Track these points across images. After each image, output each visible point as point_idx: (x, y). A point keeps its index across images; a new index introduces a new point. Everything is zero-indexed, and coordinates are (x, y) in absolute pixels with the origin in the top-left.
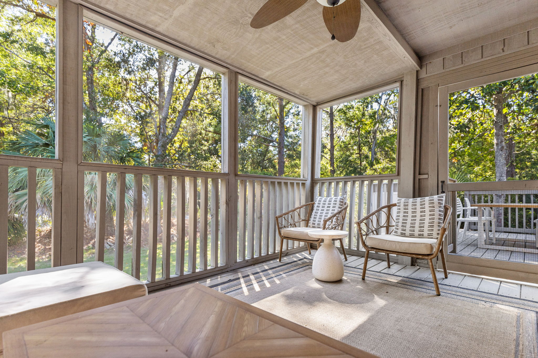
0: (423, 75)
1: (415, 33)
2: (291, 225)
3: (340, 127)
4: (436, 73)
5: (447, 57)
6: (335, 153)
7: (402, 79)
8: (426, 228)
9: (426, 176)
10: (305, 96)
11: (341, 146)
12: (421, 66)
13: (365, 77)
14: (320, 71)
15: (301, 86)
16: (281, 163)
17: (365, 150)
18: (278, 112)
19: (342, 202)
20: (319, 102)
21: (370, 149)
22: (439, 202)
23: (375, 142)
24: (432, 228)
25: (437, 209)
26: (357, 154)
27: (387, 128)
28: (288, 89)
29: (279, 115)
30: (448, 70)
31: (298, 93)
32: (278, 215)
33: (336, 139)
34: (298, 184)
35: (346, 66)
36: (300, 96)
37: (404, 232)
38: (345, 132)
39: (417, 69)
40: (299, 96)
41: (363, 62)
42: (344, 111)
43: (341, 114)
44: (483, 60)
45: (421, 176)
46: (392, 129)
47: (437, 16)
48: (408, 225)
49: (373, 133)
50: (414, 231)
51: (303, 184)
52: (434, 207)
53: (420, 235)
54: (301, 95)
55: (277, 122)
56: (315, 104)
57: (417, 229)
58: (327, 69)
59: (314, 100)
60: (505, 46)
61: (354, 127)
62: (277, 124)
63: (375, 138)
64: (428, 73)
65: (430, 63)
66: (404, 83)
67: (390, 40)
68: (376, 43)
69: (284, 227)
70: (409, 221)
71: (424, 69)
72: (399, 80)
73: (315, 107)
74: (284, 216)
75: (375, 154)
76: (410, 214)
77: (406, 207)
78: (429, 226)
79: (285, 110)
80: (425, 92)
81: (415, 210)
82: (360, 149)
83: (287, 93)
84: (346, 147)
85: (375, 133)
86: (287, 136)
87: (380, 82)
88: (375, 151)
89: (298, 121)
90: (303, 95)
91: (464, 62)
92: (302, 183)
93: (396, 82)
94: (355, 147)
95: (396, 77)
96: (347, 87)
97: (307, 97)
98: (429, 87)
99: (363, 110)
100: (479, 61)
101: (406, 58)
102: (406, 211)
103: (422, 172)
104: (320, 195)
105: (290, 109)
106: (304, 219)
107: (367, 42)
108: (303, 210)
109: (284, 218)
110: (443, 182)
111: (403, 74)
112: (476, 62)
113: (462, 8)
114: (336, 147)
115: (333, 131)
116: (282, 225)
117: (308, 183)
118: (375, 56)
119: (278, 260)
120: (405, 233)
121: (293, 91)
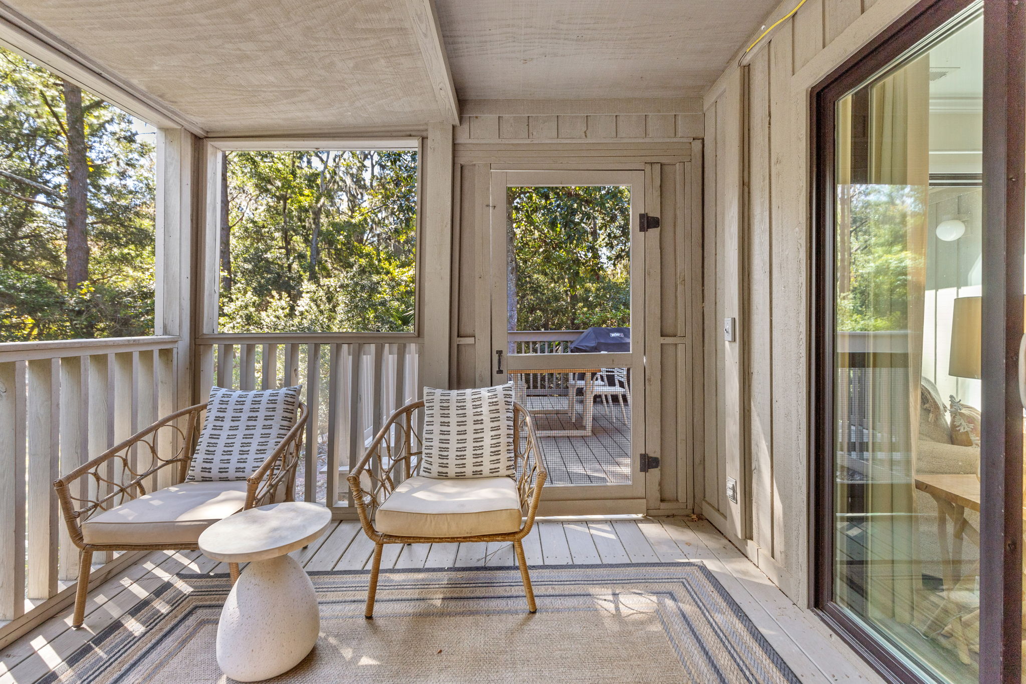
0: (463, 138)
1: (466, 43)
2: (122, 490)
3: (242, 189)
4: (487, 142)
5: (506, 116)
6: (233, 241)
7: (424, 134)
8: (487, 459)
9: (470, 341)
10: (166, 103)
11: (246, 230)
12: (461, 119)
13: (346, 104)
14: (226, 46)
15: (156, 68)
16: (78, 253)
17: (298, 242)
18: (64, 121)
19: (292, 404)
20: (214, 132)
21: (306, 241)
22: (506, 399)
23: (317, 230)
24: (498, 457)
25: (503, 415)
26: (280, 248)
27: (338, 208)
28: (101, 62)
29: (66, 127)
30: (507, 142)
31: (142, 87)
32: (63, 472)
33: (233, 214)
34: (146, 356)
35: (305, 58)
36: (150, 99)
37: (444, 470)
38: (253, 201)
39: (454, 124)
40: (144, 95)
41: (351, 64)
42: (252, 158)
43: (244, 162)
44: (558, 141)
45: (462, 339)
46: (347, 211)
47: (513, 26)
48: (452, 454)
49: (314, 213)
50: (463, 465)
51: (166, 354)
52: (497, 411)
53: (475, 473)
54: (153, 96)
55: (60, 145)
56: (199, 132)
57: (469, 461)
58: (248, 47)
59: (198, 122)
60: (589, 127)
61: (275, 195)
62: (61, 150)
63: (316, 220)
64: (472, 137)
65: (477, 117)
66: (429, 142)
67: (425, 35)
68: (392, 29)
69: (96, 506)
70: (453, 445)
71: (466, 126)
72: (419, 133)
73: (199, 141)
74: (92, 470)
75: (318, 253)
76: (454, 428)
77: (446, 412)
78: (492, 452)
79: (91, 119)
80: (466, 172)
81: (463, 419)
82: (287, 239)
83: (99, 75)
84: (257, 233)
85: (317, 214)
86: (98, 187)
87: (378, 127)
88: (318, 247)
89: (130, 156)
90: (160, 96)
91: (531, 136)
92: (160, 350)
93: (410, 136)
94: (277, 235)
95: (414, 125)
96: (299, 114)
97: (173, 107)
98: (475, 165)
99: (293, 166)
100: (553, 142)
101: (442, 92)
102: (446, 420)
103: (462, 333)
104: (221, 384)
105: (108, 122)
106: (170, 458)
107: (374, 16)
108: (164, 436)
109: (95, 475)
110: (500, 353)
111: (426, 124)
112: (547, 141)
113: (555, 31)
114: (236, 230)
115: (227, 196)
116: (84, 500)
117: (182, 347)
118: (383, 62)
119: (70, 621)
120: (447, 473)
121: (123, 76)
